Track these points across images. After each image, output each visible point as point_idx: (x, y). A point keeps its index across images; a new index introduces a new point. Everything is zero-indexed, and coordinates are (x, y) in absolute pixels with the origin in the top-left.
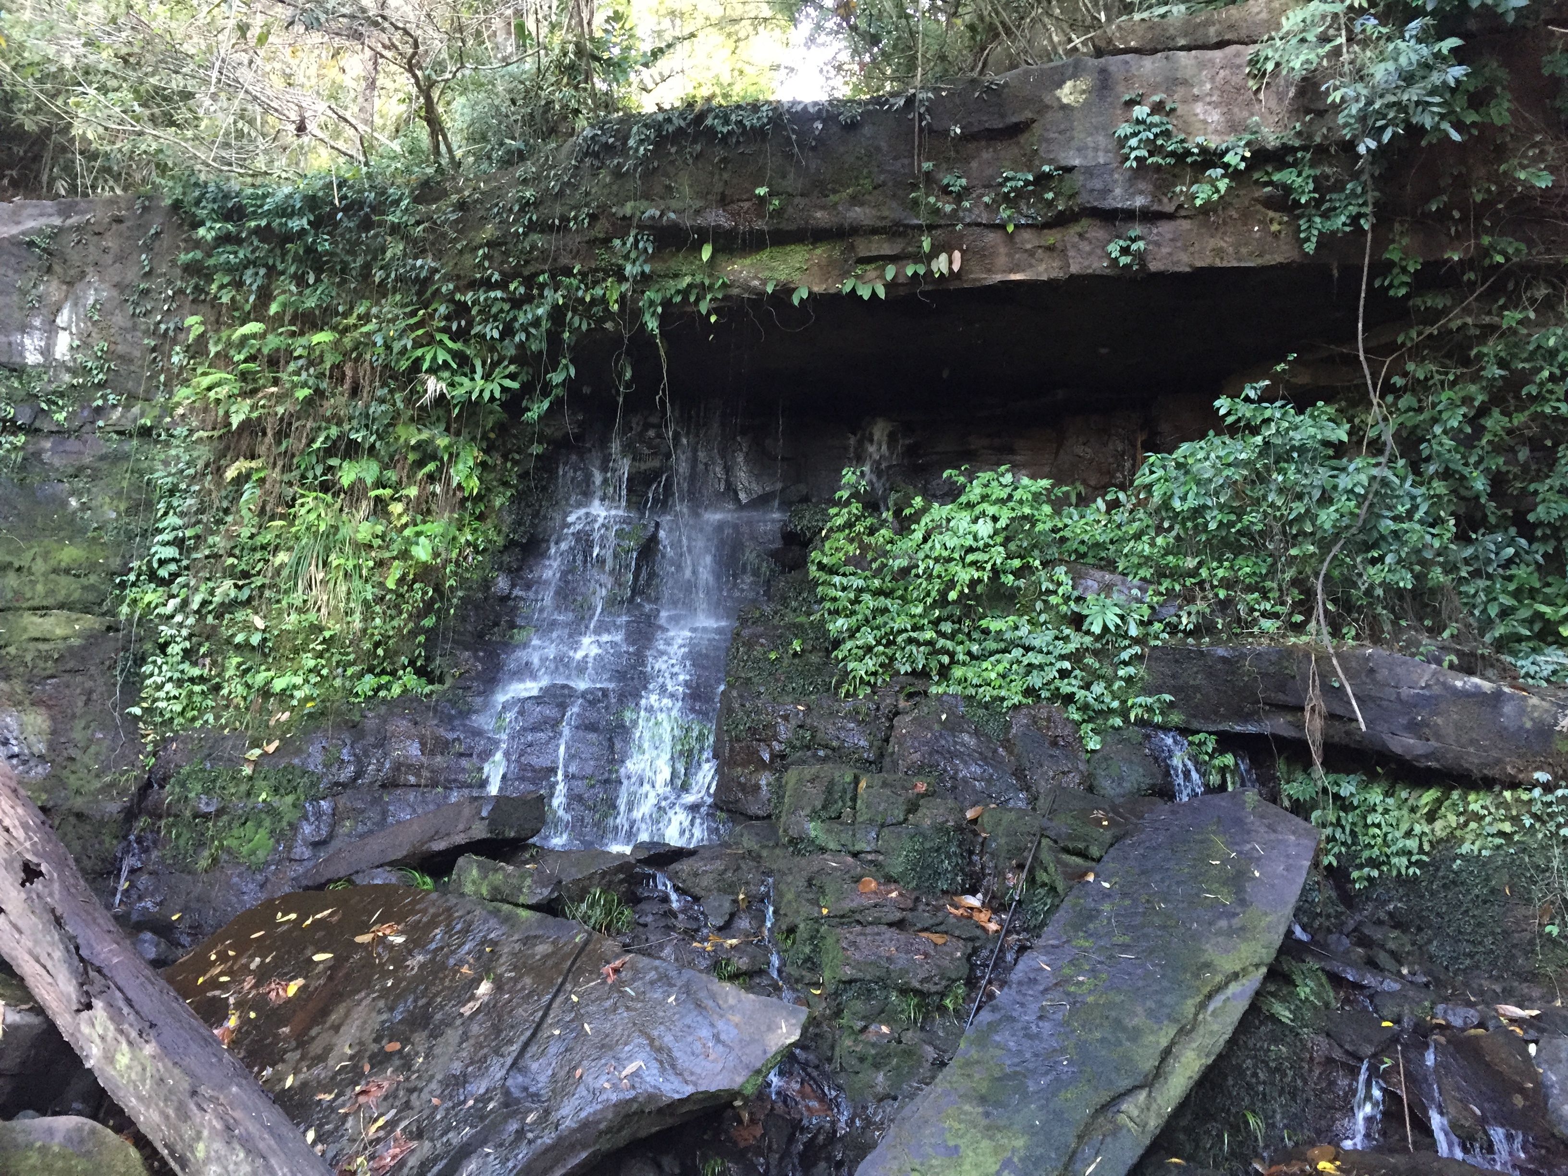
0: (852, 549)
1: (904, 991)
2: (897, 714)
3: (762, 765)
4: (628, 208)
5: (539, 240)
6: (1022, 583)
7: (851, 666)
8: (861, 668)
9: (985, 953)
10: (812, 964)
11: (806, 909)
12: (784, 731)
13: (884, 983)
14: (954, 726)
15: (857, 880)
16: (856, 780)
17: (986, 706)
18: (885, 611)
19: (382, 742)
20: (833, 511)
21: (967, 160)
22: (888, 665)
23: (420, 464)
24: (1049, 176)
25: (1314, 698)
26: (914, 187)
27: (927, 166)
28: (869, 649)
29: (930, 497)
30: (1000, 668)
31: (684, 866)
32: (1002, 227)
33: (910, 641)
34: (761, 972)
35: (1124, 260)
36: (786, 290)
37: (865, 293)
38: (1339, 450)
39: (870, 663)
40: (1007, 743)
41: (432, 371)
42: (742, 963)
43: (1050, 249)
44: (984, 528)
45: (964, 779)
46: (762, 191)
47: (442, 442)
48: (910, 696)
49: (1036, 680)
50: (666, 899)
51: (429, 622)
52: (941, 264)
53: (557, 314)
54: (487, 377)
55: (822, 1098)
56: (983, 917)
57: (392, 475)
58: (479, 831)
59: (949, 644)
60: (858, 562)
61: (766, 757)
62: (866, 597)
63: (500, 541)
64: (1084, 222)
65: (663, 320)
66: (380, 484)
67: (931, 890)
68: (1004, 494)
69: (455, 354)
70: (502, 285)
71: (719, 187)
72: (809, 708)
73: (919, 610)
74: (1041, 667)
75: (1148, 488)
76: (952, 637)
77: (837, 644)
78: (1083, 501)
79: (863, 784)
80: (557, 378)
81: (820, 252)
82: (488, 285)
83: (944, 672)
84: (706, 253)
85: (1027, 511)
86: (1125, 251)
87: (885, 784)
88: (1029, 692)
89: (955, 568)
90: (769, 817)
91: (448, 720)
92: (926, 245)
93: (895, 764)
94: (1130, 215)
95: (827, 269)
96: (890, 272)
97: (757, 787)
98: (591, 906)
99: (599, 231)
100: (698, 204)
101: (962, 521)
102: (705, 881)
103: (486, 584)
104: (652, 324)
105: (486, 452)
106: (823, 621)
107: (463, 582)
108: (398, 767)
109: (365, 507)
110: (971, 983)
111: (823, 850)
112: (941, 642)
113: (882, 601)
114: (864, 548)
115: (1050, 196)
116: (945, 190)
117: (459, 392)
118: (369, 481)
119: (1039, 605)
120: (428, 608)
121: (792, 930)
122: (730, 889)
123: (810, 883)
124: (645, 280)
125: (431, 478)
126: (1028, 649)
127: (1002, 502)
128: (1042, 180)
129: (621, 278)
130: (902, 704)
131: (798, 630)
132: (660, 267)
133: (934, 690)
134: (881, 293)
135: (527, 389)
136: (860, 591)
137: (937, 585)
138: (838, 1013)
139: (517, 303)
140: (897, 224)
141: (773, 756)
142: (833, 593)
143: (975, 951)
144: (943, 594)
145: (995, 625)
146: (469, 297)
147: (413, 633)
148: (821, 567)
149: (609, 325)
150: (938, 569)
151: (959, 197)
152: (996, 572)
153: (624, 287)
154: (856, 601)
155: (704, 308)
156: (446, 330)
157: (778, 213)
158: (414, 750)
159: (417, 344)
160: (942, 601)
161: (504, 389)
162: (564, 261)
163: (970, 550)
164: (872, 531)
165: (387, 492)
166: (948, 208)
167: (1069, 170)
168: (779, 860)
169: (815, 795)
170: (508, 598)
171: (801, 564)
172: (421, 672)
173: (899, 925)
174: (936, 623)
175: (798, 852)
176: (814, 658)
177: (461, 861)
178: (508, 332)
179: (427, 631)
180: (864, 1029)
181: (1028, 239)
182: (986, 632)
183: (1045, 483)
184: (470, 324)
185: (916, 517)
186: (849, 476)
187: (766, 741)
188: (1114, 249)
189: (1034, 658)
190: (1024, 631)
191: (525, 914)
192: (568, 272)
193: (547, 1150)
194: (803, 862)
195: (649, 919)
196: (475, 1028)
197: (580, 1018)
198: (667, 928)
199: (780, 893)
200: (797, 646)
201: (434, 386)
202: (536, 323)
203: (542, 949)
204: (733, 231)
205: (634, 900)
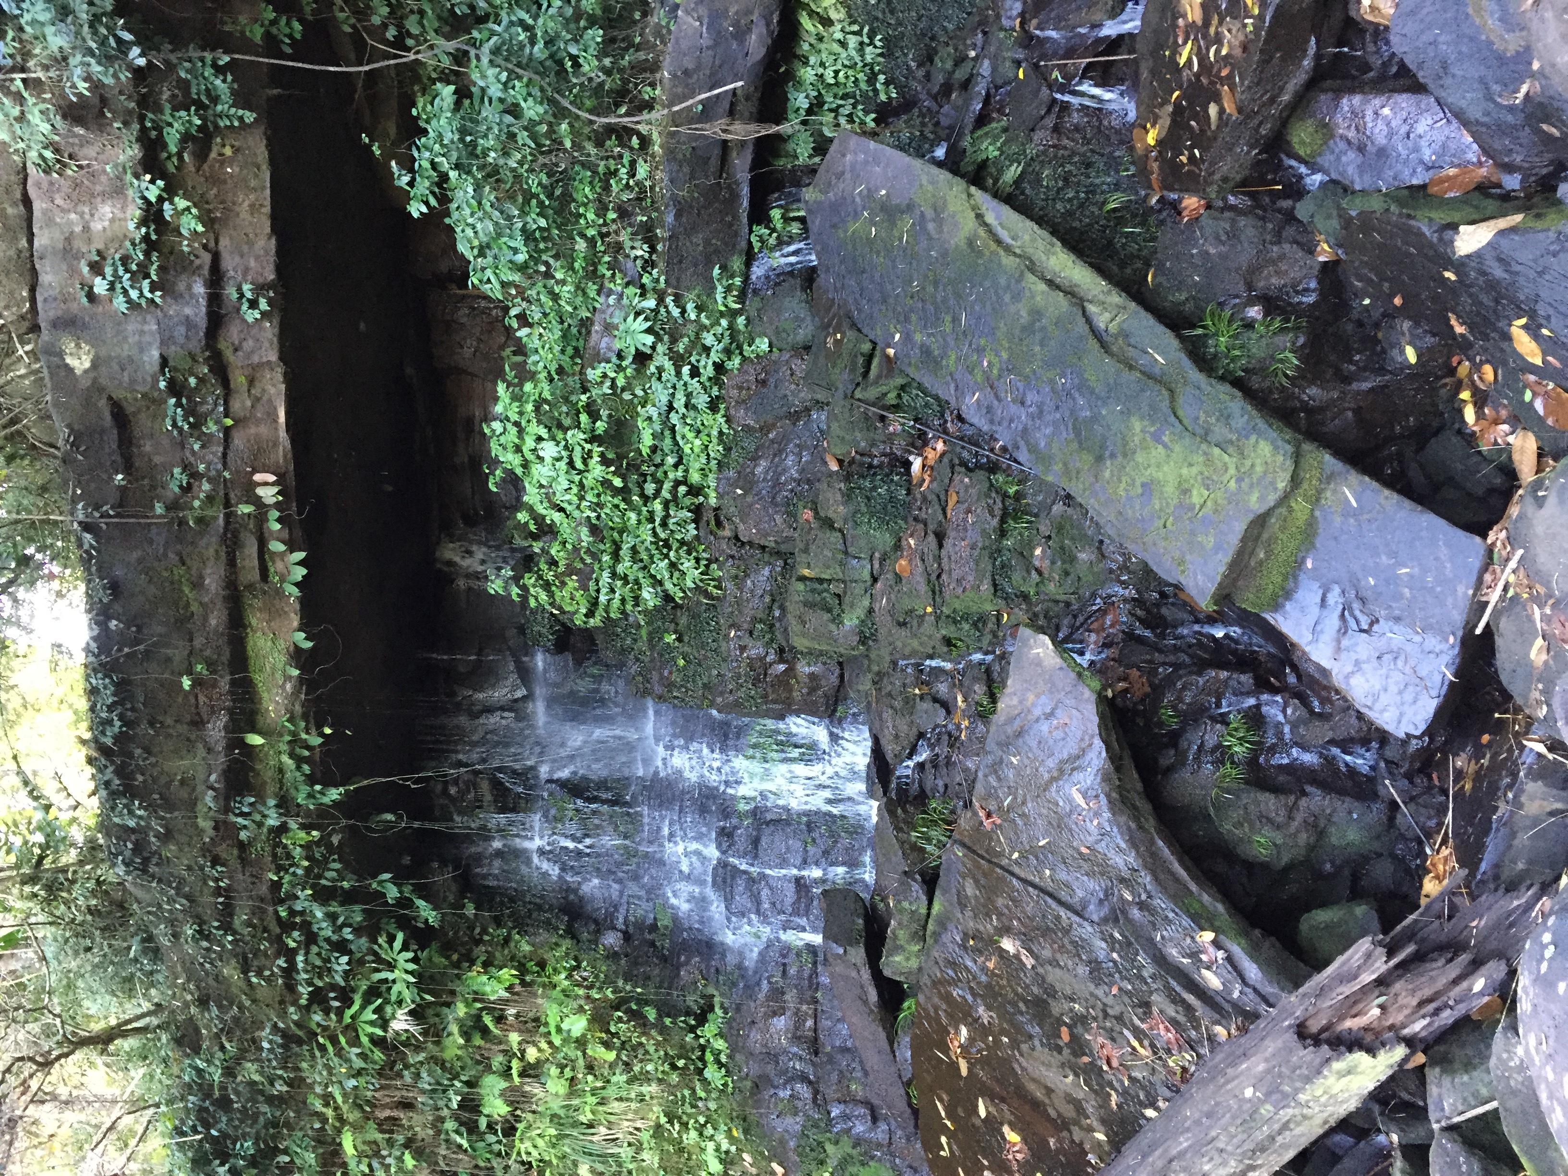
0: (572, 582)
1: (1004, 533)
2: (737, 538)
3: (790, 671)
4: (205, 824)
5: (241, 918)
6: (604, 413)
7: (690, 584)
8: (692, 574)
9: (966, 454)
10: (979, 622)
11: (928, 626)
12: (756, 650)
13: (996, 552)
14: (747, 482)
15: (899, 578)
16: (802, 579)
17: (728, 449)
18: (634, 549)
19: (772, 1056)
20: (532, 603)
21: (153, 467)
22: (688, 546)
23: (485, 1031)
24: (171, 382)
25: (715, 129)
26: (182, 522)
27: (159, 509)
28: (673, 566)
29: (518, 505)
30: (690, 435)
31: (890, 749)
32: (227, 430)
33: (664, 524)
34: (988, 671)
35: (263, 304)
36: (297, 656)
37: (300, 573)
38: (463, 93)
39: (687, 564)
40: (765, 429)
41: (384, 1024)
42: (979, 689)
43: (251, 382)
44: (549, 450)
45: (802, 471)
46: (186, 683)
47: (461, 1010)
48: (719, 524)
49: (701, 401)
50: (921, 764)
51: (651, 1014)
52: (268, 494)
53: (322, 896)
54: (391, 966)
55: (1103, 611)
56: (931, 455)
57: (498, 1061)
58: (858, 955)
59: (667, 486)
60: (585, 577)
61: (782, 667)
62: (620, 569)
63: (567, 943)
64: (222, 345)
65: (328, 783)
66: (506, 1073)
67: (907, 506)
68: (514, 430)
69: (367, 1002)
70: (290, 955)
71: (182, 729)
72: (732, 626)
73: (633, 516)
74: (689, 395)
75: (504, 285)
76: (660, 483)
77: (668, 598)
78: (521, 350)
79: (806, 572)
80: (392, 893)
81: (255, 619)
82: (290, 971)
83: (695, 491)
84: (256, 740)
85: (530, 407)
86: (253, 304)
87: (806, 551)
88: (713, 406)
89: (590, 480)
90: (840, 664)
92: (246, 509)
93: (789, 539)
94: (215, 299)
95: (274, 613)
96: (277, 546)
97: (812, 676)
98: (930, 838)
99: (231, 854)
100: (201, 751)
101: (541, 472)
102: (904, 727)
103: (611, 956)
104: (334, 794)
105: (472, 962)
106: (645, 612)
107: (609, 981)
108: (796, 1038)
109: (531, 1088)
110: (994, 466)
111: (871, 611)
112: (665, 494)
113: (625, 552)
114: (571, 571)
115: (192, 381)
116: (187, 489)
117: (407, 995)
118: (504, 1085)
119: (627, 396)
120: (636, 1016)
121: (948, 642)
122: (909, 702)
123: (903, 624)
124: (285, 804)
125: (500, 1019)
126: (671, 408)
127: (521, 431)
128: (176, 389)
129: (283, 829)
130: (727, 533)
131: (655, 636)
132: (271, 788)
133: (713, 501)
134: (300, 555)
135: (405, 923)
136: (614, 575)
137: (607, 498)
138: (1025, 595)
139: (311, 938)
140: (223, 539)
141: (781, 660)
142: (616, 603)
143: (964, 463)
144: (616, 491)
145: (647, 441)
146: (304, 990)
147: (663, 1030)
148: (590, 614)
149: (335, 840)
150: (590, 497)
152: (593, 439)
153: (293, 825)
154: (625, 579)
155: (316, 741)
156: (340, 1013)
157: (211, 665)
159: (355, 1042)
160: (624, 492)
161: (405, 948)
162: (264, 889)
163: (571, 464)
164: (553, 563)
165: (515, 1064)
166: (206, 486)
167: (164, 361)
168: (881, 654)
169: (818, 619)
171: (588, 634)
172: (702, 1020)
173: (941, 536)
174: (646, 499)
175: (874, 636)
176: (683, 620)
177: (887, 972)
178: (342, 947)
179: (660, 1016)
180: (1038, 571)
181: (241, 403)
182: (654, 449)
183: (501, 388)
184: (333, 987)
185: (539, 519)
186: (495, 586)
187: (766, 667)
188: (252, 316)
189: (680, 402)
190: (653, 412)
191: (936, 908)
192: (276, 886)
193: (1156, 878)
194: (883, 631)
195: (940, 783)
196: (1046, 953)
197: (1034, 851)
198: (948, 763)
199: (913, 653)
200: (670, 638)
201: (401, 1023)
202: (332, 917)
203: (970, 889)
204: (231, 712)
205: (922, 798)
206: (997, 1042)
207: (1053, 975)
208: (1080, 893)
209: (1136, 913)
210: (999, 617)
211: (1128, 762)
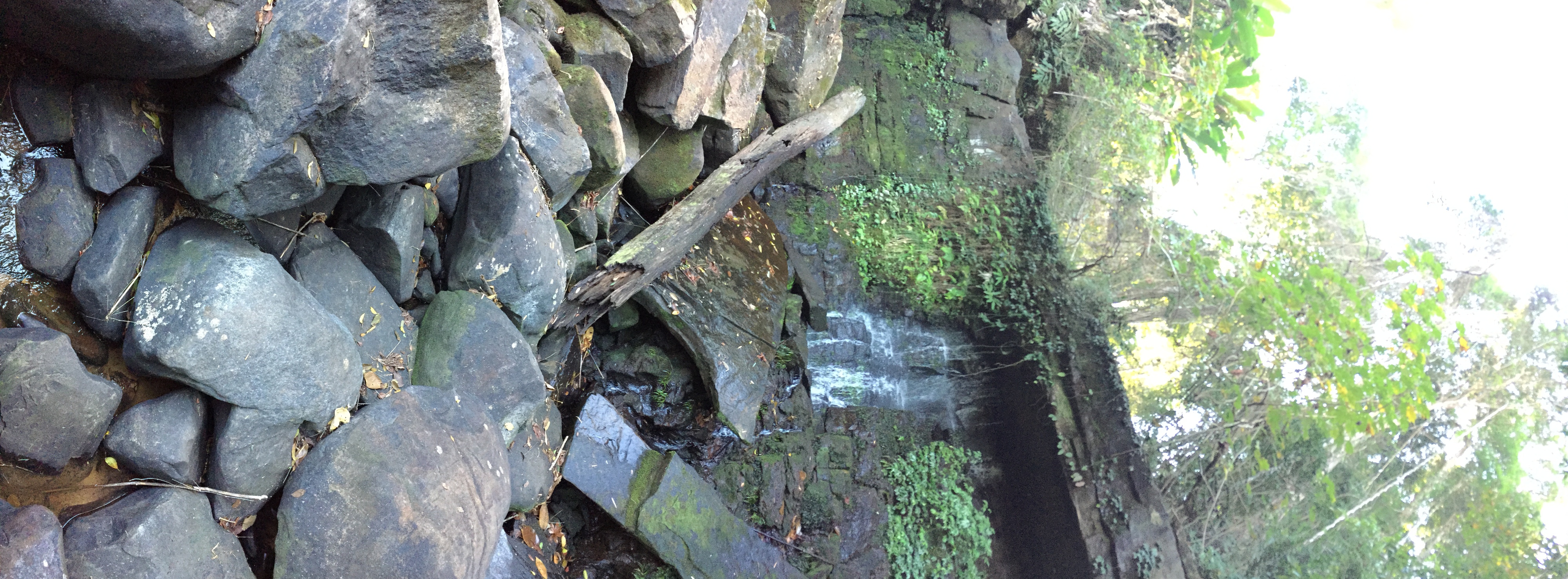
1: (758, 493)
2: (877, 489)
3: (847, 426)
4: (1072, 340)
5: (1052, 308)
6: (944, 547)
7: (896, 465)
8: (895, 470)
9: (776, 534)
10: (768, 449)
11: (790, 445)
12: (864, 435)
13: (761, 483)
14: (875, 518)
15: (804, 470)
16: (847, 469)
17: (885, 535)
18: (921, 479)
19: (842, 270)
20: (962, 449)
21: (1121, 478)
22: (898, 483)
23: (955, 276)
24: (1123, 518)
26: (1106, 457)
27: (1115, 460)
28: (904, 473)
30: (903, 541)
32: (1098, 502)
33: (910, 493)
34: (762, 426)
35: (1096, 565)
36: (1053, 410)
37: (1059, 446)
39: (898, 474)
40: (869, 547)
41: (993, 277)
42: (767, 417)
43: (1094, 528)
44: (965, 523)
45: (851, 526)
46: (1091, 392)
47: (965, 283)
48: (885, 495)
49: (900, 560)
50: (790, 384)
51: (891, 284)
52: (1077, 477)
53: (1025, 319)
54: (994, 297)
55: (714, 455)
56: (792, 535)
57: (948, 265)
58: (812, 304)
59: (910, 513)
60: (942, 465)
61: (851, 428)
62: (926, 470)
63: (927, 310)
64: (1107, 540)
65: (1031, 362)
66: (944, 261)
67: (802, 507)
68: (981, 531)
69: (1001, 284)
70: (1032, 297)
71: (1088, 374)
72: (874, 446)
73: (924, 495)
74: (906, 562)
76: (914, 515)
77: (904, 457)
79: (846, 472)
80: (999, 324)
81: (1071, 422)
82: (1031, 291)
83: (897, 512)
84: (1062, 374)
85: (976, 544)
86: (1100, 565)
87: (847, 482)
88: (894, 557)
89: (946, 511)
90: (825, 431)
91: (852, 293)
93: (854, 490)
94: (1115, 563)
95: (1066, 428)
96: (1069, 455)
97: (838, 425)
98: (785, 351)
99: (1061, 330)
100: (1080, 367)
101: (967, 511)
102: (798, 400)
103: (908, 306)
104: (1028, 357)
105: (963, 302)
106: (913, 450)
107: (909, 295)
108: (832, 277)
109: (933, 257)
110: (764, 528)
111: (816, 454)
112: (911, 508)
113: (925, 478)
114: (948, 466)
115: (1115, 521)
116: (1107, 471)
117: (986, 287)
118: (945, 257)
119: (934, 558)
120: (897, 283)
121: (781, 440)
122: (796, 413)
123: (801, 448)
124: (1046, 351)
125: (949, 281)
126: (913, 555)
127: (978, 531)
128: (1120, 516)
129: (1045, 342)
130: (882, 491)
131: (908, 438)
132: (1052, 357)
133: (889, 507)
134: (1060, 453)
135: (992, 312)
136: (929, 466)
137: (938, 503)
138: (747, 463)
139: (1026, 304)
140: (1090, 453)
141: (852, 431)
142: (926, 453)
143: (777, 530)
144: (933, 506)
145: (922, 535)
146: (1024, 285)
147: (886, 278)
148: (937, 448)
149: (1023, 341)
150: (945, 502)
151: (1106, 478)
152: (946, 532)
153: (1041, 344)
154: (924, 464)
155: (1039, 378)
156: (1010, 279)
157: (1084, 401)
158: (839, 282)
159: (1003, 269)
160: (930, 506)
161: (990, 304)
162: (1047, 319)
163: (955, 518)
164: (956, 469)
165: (941, 264)
166: (1100, 474)
167: (1128, 527)
168: (809, 433)
169: (839, 449)
170: (904, 315)
171: (936, 437)
172: (870, 283)
173: (787, 491)
174: (919, 505)
175: (813, 442)
176: (896, 448)
177: (800, 297)
178: (1014, 302)
179: (887, 284)
180: (742, 474)
181: (1095, 516)
182: (918, 531)
184: (1014, 288)
187: (858, 428)
188: (1099, 558)
189: (909, 558)
190: (921, 552)
191: (781, 322)
192: (1043, 321)
193: (695, 334)
194: (810, 443)
195: (781, 375)
196: (737, 303)
197: (743, 344)
198: (778, 383)
199: (795, 434)
200: (901, 438)
201: (987, 276)
202: (1020, 312)
203: (769, 329)
204: (1072, 384)
205: (789, 369)
206: (755, 271)
207: (735, 295)
208: (725, 327)
209: (703, 320)
210: (758, 452)
211: (705, 382)
